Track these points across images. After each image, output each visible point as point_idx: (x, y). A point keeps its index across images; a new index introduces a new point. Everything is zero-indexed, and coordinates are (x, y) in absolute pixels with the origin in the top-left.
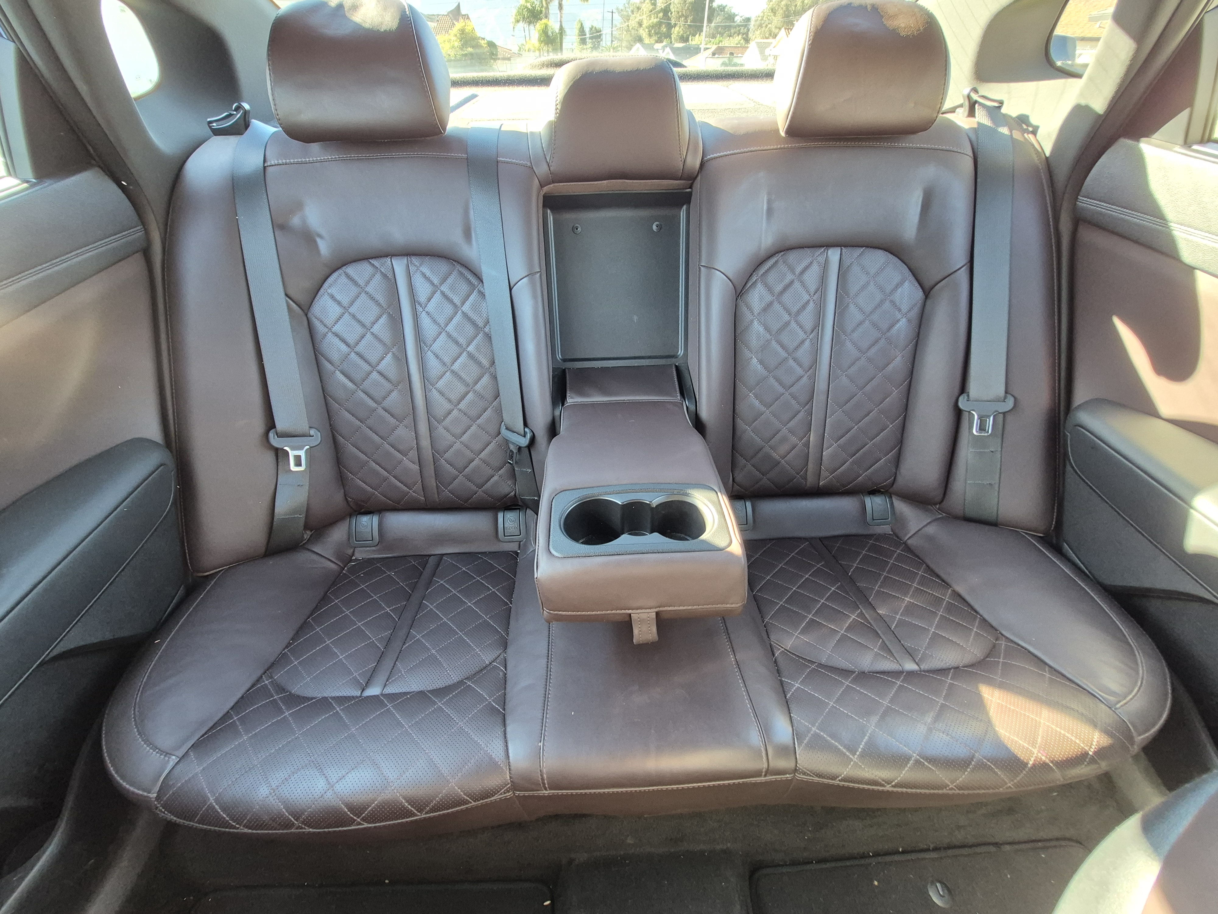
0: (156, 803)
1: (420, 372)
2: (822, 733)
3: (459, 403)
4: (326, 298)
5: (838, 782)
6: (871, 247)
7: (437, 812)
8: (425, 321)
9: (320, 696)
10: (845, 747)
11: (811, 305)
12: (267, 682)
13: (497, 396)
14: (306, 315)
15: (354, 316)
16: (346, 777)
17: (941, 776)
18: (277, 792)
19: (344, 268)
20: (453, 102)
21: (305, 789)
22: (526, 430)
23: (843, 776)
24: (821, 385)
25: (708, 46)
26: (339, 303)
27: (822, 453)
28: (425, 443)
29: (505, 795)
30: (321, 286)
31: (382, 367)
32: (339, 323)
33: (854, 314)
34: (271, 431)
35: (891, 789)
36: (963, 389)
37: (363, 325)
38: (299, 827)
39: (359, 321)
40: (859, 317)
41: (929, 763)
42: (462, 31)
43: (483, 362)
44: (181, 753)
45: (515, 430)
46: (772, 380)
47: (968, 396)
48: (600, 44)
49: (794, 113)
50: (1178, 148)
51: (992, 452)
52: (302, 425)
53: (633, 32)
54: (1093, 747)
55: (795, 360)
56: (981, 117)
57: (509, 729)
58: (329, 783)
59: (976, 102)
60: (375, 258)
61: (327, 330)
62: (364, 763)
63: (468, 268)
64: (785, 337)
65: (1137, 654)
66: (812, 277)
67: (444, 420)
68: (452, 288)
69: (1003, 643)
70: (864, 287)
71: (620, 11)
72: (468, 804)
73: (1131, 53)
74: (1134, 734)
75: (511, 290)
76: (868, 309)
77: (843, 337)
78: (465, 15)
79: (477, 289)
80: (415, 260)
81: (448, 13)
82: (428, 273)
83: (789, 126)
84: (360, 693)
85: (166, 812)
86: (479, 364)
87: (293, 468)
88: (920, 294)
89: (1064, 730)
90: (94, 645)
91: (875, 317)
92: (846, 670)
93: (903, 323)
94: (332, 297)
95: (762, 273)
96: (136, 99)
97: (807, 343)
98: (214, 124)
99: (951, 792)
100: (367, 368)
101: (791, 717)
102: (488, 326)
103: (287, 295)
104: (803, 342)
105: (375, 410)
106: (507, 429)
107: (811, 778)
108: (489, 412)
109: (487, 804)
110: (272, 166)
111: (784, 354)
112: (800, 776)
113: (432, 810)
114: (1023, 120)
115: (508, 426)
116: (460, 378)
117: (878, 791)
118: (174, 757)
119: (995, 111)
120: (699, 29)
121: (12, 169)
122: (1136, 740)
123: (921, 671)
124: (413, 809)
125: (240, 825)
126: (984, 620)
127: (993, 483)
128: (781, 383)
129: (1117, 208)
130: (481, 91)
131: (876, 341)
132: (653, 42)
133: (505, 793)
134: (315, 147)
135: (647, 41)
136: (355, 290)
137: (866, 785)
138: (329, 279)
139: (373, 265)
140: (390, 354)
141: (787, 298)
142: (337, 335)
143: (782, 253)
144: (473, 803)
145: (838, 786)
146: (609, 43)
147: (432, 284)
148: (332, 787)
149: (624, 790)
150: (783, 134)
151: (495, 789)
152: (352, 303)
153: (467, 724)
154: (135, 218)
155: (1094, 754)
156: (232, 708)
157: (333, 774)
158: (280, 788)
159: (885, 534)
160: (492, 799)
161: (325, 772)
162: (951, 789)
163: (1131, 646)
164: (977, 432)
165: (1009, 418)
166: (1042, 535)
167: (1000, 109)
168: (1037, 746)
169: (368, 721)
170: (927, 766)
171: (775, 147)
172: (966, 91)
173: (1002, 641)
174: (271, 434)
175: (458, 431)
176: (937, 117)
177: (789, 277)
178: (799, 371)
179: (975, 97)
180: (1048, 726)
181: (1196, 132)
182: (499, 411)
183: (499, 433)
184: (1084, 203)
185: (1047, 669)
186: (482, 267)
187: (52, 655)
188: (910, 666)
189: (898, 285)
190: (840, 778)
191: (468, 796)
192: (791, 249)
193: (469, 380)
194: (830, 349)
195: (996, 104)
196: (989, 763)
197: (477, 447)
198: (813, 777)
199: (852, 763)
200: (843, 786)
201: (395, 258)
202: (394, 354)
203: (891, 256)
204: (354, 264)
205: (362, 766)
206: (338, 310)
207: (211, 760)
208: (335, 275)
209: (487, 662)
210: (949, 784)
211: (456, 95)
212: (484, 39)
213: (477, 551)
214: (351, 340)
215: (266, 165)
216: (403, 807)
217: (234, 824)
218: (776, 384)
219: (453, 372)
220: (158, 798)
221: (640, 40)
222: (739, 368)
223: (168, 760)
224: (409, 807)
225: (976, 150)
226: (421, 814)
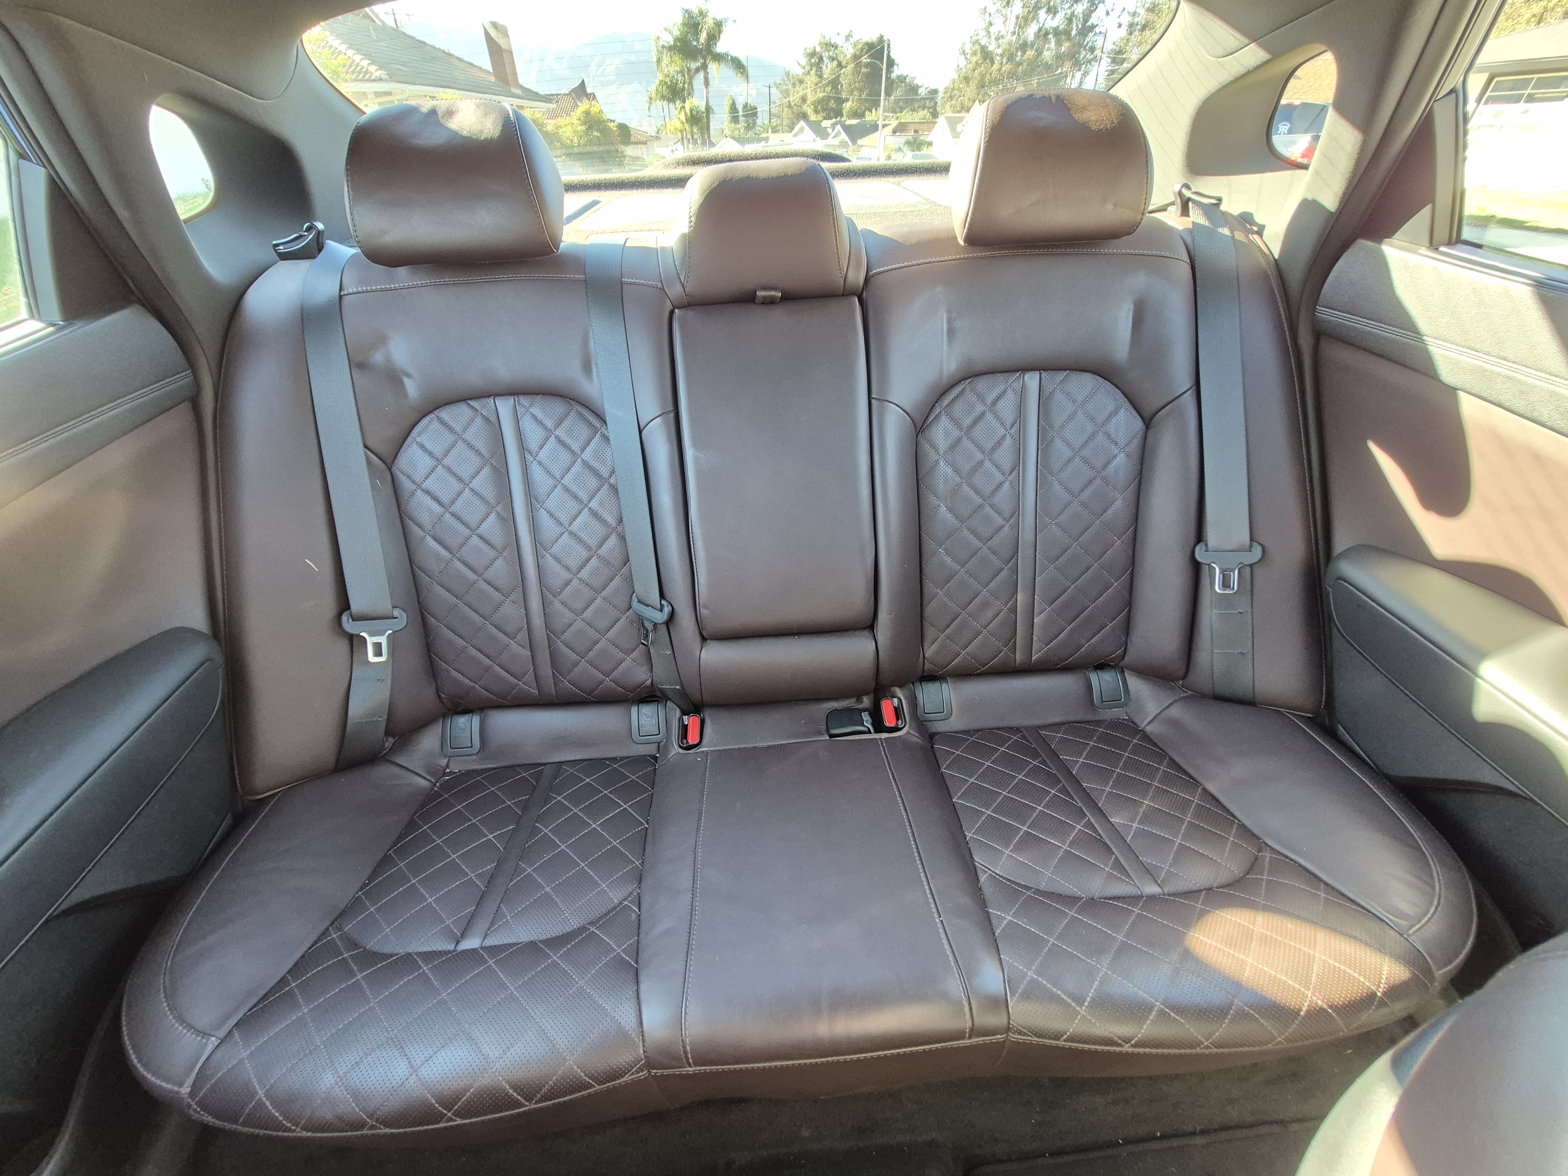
0: (189, 1100)
1: (530, 534)
2: (1040, 979)
3: (579, 572)
4: (415, 447)
5: (1064, 1043)
6: (1076, 370)
7: (551, 1100)
8: (537, 473)
9: (402, 951)
10: (1069, 997)
11: (1008, 441)
12: (334, 936)
13: (627, 560)
14: (390, 469)
15: (449, 469)
16: (434, 1058)
17: (1192, 1030)
18: (344, 1080)
19: (436, 412)
20: (568, 211)
21: (381, 1075)
22: (663, 602)
23: (1068, 1034)
24: (1027, 535)
25: (886, 122)
26: (431, 454)
27: (1033, 619)
28: (538, 621)
29: (638, 1075)
30: (408, 434)
31: (484, 529)
32: (430, 478)
33: (1061, 450)
34: (345, 613)
35: (1130, 1050)
36: (1200, 536)
37: (460, 480)
38: (372, 1127)
39: (455, 475)
40: (1067, 453)
41: (1177, 1014)
42: (587, 113)
43: (609, 520)
44: (222, 1033)
45: (649, 603)
46: (966, 533)
47: (1206, 545)
48: (755, 123)
49: (972, 219)
50: (1424, 251)
51: (1241, 613)
52: (384, 604)
53: (795, 108)
54: (1382, 986)
55: (992, 506)
56: (1196, 216)
57: (643, 987)
58: (412, 1067)
59: (1189, 199)
60: (475, 398)
61: (415, 487)
62: (457, 1037)
63: (588, 408)
64: (977, 480)
65: (1432, 864)
66: (1007, 408)
67: (560, 592)
68: (569, 432)
69: (1268, 854)
70: (1071, 418)
71: (777, 86)
72: (590, 1088)
73: (1358, 145)
74: (1434, 968)
75: (640, 432)
76: (1078, 442)
77: (1050, 477)
78: (591, 94)
79: (599, 433)
80: (524, 400)
81: (571, 92)
82: (540, 416)
83: (967, 234)
84: (453, 946)
85: (202, 1113)
86: (603, 522)
87: (372, 658)
88: (1138, 424)
89: (1345, 965)
90: (114, 894)
91: (1086, 453)
92: (1070, 897)
93: (1121, 459)
94: (422, 446)
95: (946, 403)
96: (186, 221)
97: (1006, 486)
98: (281, 247)
99: (1207, 1051)
100: (465, 531)
101: (1000, 959)
102: (614, 476)
103: (366, 447)
104: (1001, 485)
105: (474, 583)
106: (639, 601)
107: (1029, 1038)
108: (617, 581)
109: (615, 1088)
110: (350, 294)
111: (978, 500)
112: (1014, 1037)
113: (545, 1098)
114: (1246, 219)
115: (641, 598)
116: (580, 541)
117: (1115, 1053)
118: (213, 1039)
119: (1213, 209)
120: (876, 104)
121: (35, 311)
122: (1436, 975)
123: (1164, 894)
124: (519, 1097)
125: (297, 1126)
126: (1243, 827)
127: (1245, 652)
128: (976, 535)
129: (1361, 319)
130: (604, 196)
131: (1090, 482)
132: (821, 119)
133: (638, 1073)
134: (402, 271)
135: (813, 117)
136: (450, 438)
137: (1099, 1044)
138: (418, 425)
139: (472, 407)
140: (494, 514)
141: (978, 432)
142: (427, 492)
143: (969, 380)
144: (598, 1087)
145: (1063, 1048)
146: (767, 122)
147: (546, 428)
148: (416, 1071)
149: (790, 1063)
150: (962, 243)
151: (624, 1066)
152: (447, 452)
153: (589, 983)
154: (182, 361)
155: (1383, 995)
156: (288, 972)
157: (418, 1054)
158: (348, 1076)
159: (1118, 719)
160: (622, 1080)
161: (407, 1052)
162: (1207, 1047)
163: (1424, 853)
164: (1220, 589)
165: (1258, 571)
166: (1309, 715)
167: (1219, 207)
168: (1311, 987)
169: (463, 983)
170: (1174, 1018)
171: (954, 257)
172: (1177, 188)
173: (1266, 852)
174: (344, 618)
175: (578, 605)
176: (1141, 219)
177: (980, 408)
178: (999, 521)
179: (1187, 193)
180: (1325, 961)
181: (1442, 232)
182: (629, 580)
183: (630, 607)
184: (1324, 313)
185: (1322, 886)
186: (605, 407)
187: (63, 907)
188: (1151, 889)
189: (1112, 413)
190: (1065, 1037)
191: (590, 1078)
192: (980, 375)
193: (592, 542)
194: (1035, 494)
195: (1214, 201)
196: (1252, 1012)
197: (602, 624)
198: (1031, 1037)
199: (1079, 1017)
200: (1070, 1048)
201: (499, 398)
202: (498, 514)
203: (1101, 380)
204: (448, 406)
205: (454, 1041)
206: (429, 462)
207: (261, 1041)
208: (425, 421)
209: (616, 901)
210: (1203, 1040)
211: (572, 202)
212: (614, 121)
213: (604, 756)
214: (445, 498)
215: (342, 294)
216: (507, 1094)
217: (289, 1125)
218: (971, 537)
219: (571, 533)
220: (192, 1094)
221: (804, 116)
222: (924, 519)
223: (206, 1044)
224: (515, 1094)
225: (1192, 255)
226: (530, 1103)
